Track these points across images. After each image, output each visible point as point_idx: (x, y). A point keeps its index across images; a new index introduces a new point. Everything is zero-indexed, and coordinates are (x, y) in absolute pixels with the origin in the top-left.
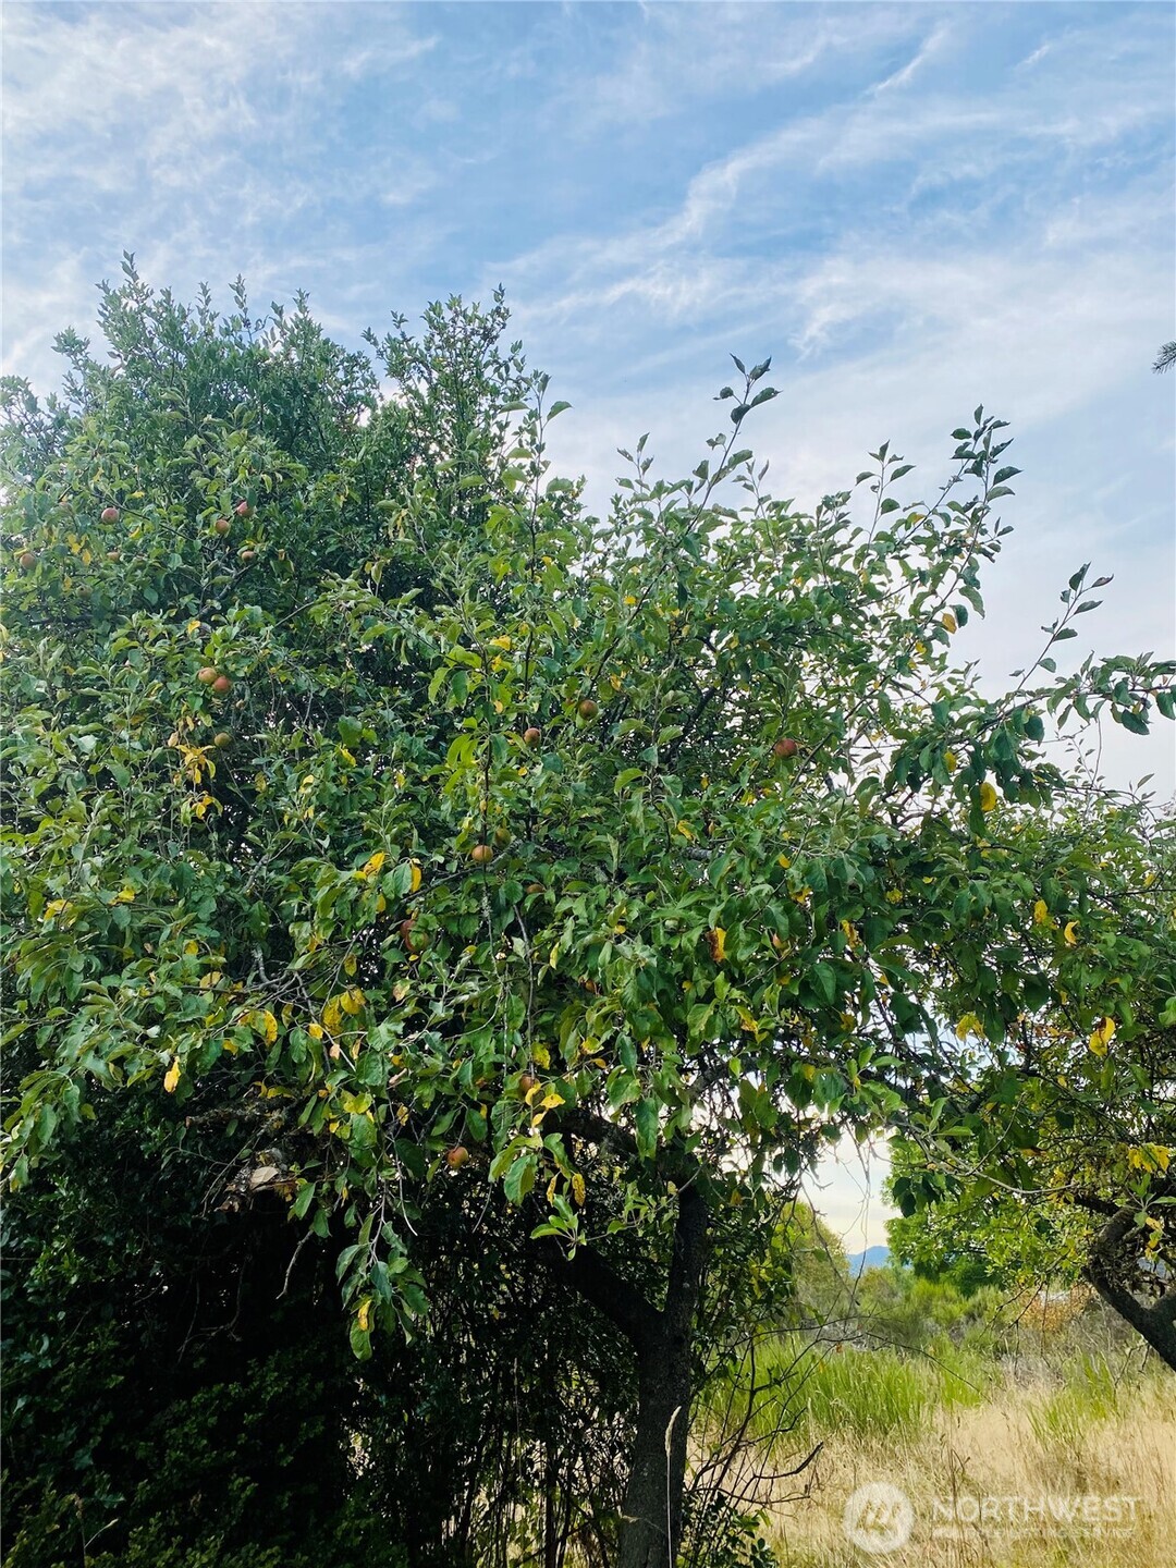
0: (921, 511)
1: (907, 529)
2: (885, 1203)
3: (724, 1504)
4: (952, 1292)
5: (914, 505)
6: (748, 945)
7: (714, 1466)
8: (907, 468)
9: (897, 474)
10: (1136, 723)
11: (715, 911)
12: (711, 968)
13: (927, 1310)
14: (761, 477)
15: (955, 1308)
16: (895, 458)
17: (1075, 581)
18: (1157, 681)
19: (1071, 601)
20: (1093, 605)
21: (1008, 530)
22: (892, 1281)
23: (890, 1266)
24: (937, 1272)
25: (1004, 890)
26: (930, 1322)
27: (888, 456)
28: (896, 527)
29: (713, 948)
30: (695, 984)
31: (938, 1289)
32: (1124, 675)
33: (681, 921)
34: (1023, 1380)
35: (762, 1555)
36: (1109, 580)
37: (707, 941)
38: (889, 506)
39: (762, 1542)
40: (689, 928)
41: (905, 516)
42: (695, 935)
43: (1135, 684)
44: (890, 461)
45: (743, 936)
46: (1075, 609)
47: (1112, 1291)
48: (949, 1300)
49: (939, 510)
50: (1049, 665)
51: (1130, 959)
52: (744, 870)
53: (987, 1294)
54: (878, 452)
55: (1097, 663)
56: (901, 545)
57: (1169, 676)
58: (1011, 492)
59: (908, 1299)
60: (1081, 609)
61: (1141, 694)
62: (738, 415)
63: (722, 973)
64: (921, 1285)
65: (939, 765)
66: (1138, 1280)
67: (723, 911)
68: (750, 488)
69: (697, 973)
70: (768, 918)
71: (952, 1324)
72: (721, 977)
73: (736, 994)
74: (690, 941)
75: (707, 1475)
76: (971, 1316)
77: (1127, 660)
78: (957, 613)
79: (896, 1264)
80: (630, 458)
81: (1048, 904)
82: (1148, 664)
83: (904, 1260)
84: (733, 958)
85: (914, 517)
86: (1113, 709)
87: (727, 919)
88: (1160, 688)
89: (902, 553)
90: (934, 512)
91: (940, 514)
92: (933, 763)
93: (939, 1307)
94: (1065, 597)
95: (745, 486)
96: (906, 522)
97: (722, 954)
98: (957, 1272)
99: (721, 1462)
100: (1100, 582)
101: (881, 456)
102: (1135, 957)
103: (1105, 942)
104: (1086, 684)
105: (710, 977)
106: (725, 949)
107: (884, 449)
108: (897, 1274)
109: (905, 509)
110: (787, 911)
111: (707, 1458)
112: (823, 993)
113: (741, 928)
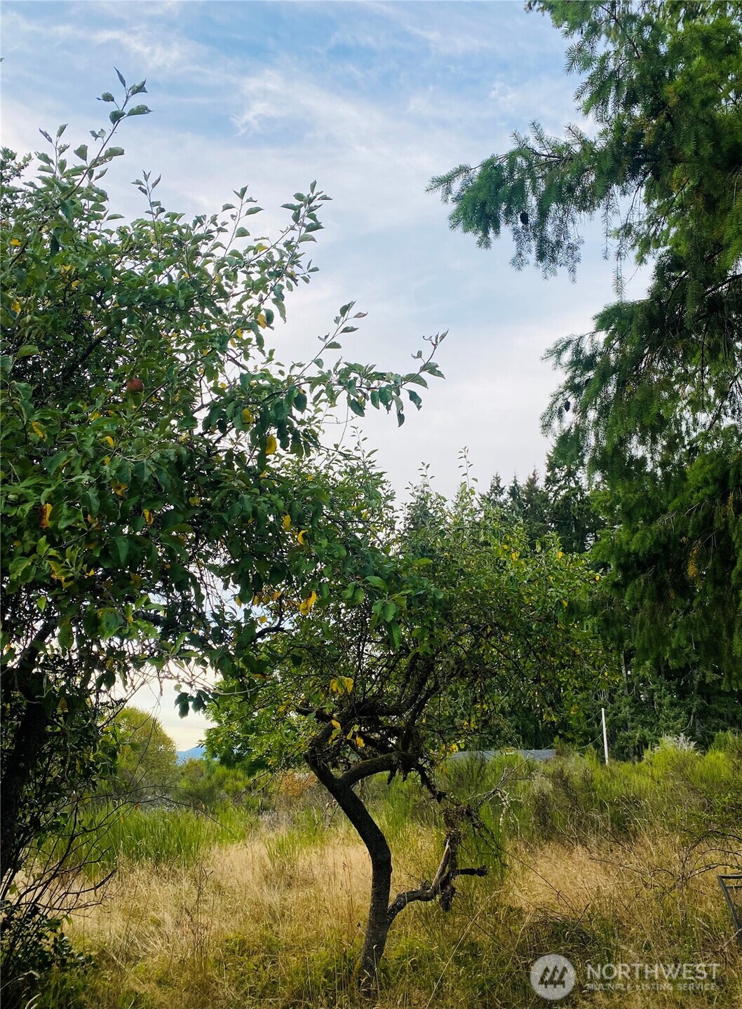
0: (266, 243)
1: (255, 253)
2: (207, 718)
3: (38, 913)
4: (240, 774)
5: (263, 238)
6: (68, 518)
7: (36, 888)
8: (258, 210)
9: (251, 212)
10: (358, 408)
11: (47, 491)
12: (38, 533)
13: (221, 785)
14: (154, 185)
15: (240, 784)
16: (250, 200)
17: (344, 310)
18: (375, 384)
19: (340, 323)
20: (353, 330)
21: (316, 270)
22: (204, 768)
23: (204, 759)
24: (234, 762)
25: (263, 504)
26: (222, 792)
27: (246, 197)
28: (247, 251)
29: (41, 518)
30: (23, 542)
31: (232, 772)
32: (357, 376)
33: (21, 496)
34: (273, 826)
35: (60, 944)
36: (364, 315)
37: (38, 511)
38: (243, 233)
39: (62, 935)
40: (26, 501)
41: (255, 244)
42: (28, 507)
43: (362, 383)
44: (248, 201)
45: (65, 512)
46: (341, 329)
47: (318, 768)
48: (237, 779)
49: (278, 246)
50: (319, 363)
51: (334, 557)
52: (77, 464)
53: (261, 775)
54: (239, 192)
55: (342, 366)
56: (248, 264)
57: (381, 382)
58: (314, 240)
59: (209, 778)
60: (346, 330)
61: (365, 390)
62: (116, 117)
63: (45, 536)
64: (222, 770)
65: (238, 416)
66: (337, 762)
67: (54, 492)
68: (145, 192)
69: (26, 535)
70: (85, 500)
71: (236, 795)
72: (43, 539)
73: (53, 552)
74: (23, 510)
75: (30, 894)
76: (249, 789)
77: (360, 367)
78: (267, 314)
79: (208, 757)
80: (50, 140)
81: (291, 518)
82: (371, 372)
83: (214, 755)
84: (55, 527)
85: (261, 247)
86: (349, 398)
87: (55, 499)
88: (375, 388)
89: (250, 269)
90: (274, 247)
91: (277, 249)
92: (235, 414)
93: (229, 783)
94: (337, 320)
95: (140, 188)
96: (255, 249)
97: (47, 523)
98: (246, 763)
99: (42, 885)
100: (360, 315)
101: (242, 195)
102: (336, 556)
103: (320, 545)
104: (335, 378)
105: (36, 539)
106: (50, 519)
107: (244, 190)
108: (208, 763)
109: (256, 240)
110: (100, 497)
111: (31, 882)
112: (118, 557)
113: (65, 506)
